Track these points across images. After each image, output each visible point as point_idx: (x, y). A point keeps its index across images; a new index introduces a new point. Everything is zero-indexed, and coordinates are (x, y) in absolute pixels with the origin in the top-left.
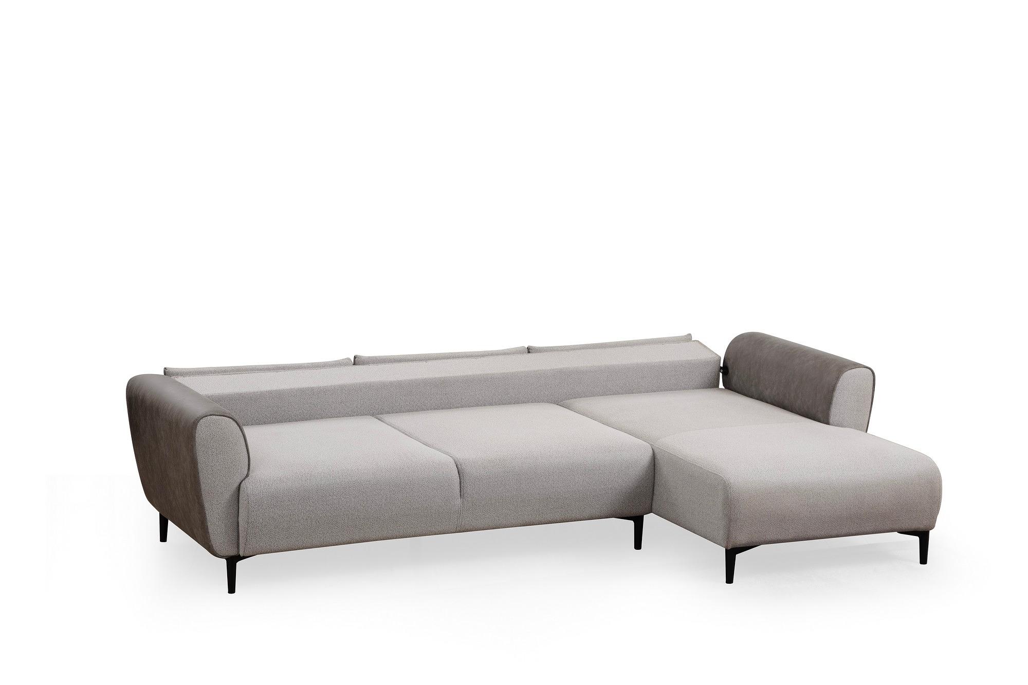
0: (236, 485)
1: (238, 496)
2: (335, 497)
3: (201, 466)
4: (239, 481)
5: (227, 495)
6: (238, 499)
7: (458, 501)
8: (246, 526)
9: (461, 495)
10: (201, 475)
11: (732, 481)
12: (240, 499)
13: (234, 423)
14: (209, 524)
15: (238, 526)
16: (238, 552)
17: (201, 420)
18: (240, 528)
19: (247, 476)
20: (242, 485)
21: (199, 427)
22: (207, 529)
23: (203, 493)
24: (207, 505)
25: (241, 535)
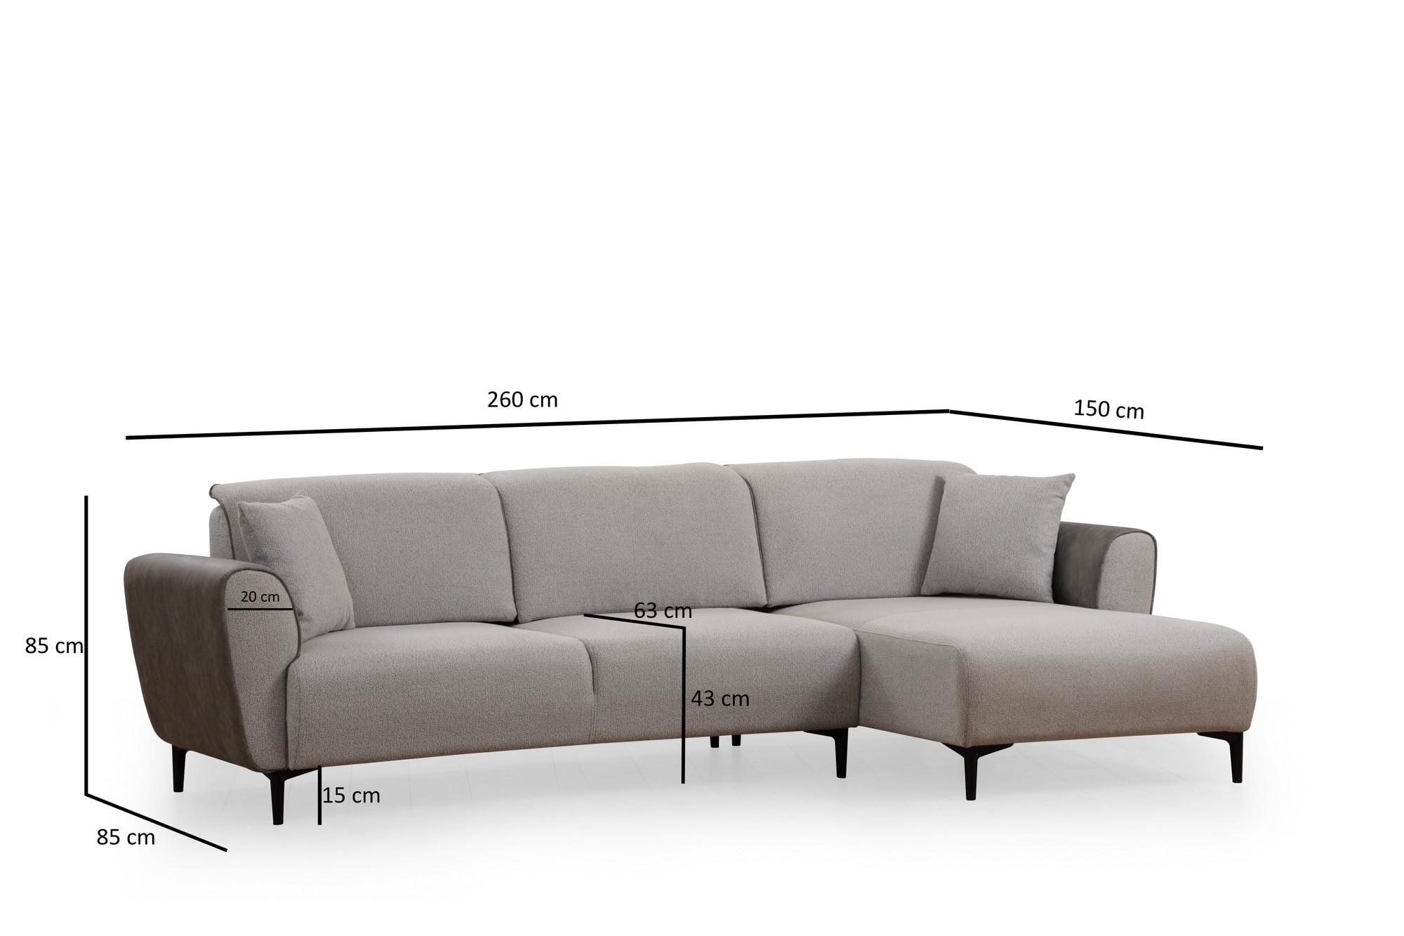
0: (282, 668)
1: (286, 685)
2: (420, 686)
3: (232, 640)
4: (285, 663)
5: (269, 681)
6: (286, 689)
7: (591, 698)
8: (297, 724)
9: (595, 689)
10: (233, 653)
11: (968, 651)
12: (288, 688)
13: (278, 581)
14: (245, 723)
15: (286, 727)
16: (287, 764)
17: (232, 576)
18: (289, 729)
19: (297, 656)
20: (290, 669)
21: (229, 586)
22: (243, 730)
23: (236, 678)
24: (242, 696)
25: (290, 739)
